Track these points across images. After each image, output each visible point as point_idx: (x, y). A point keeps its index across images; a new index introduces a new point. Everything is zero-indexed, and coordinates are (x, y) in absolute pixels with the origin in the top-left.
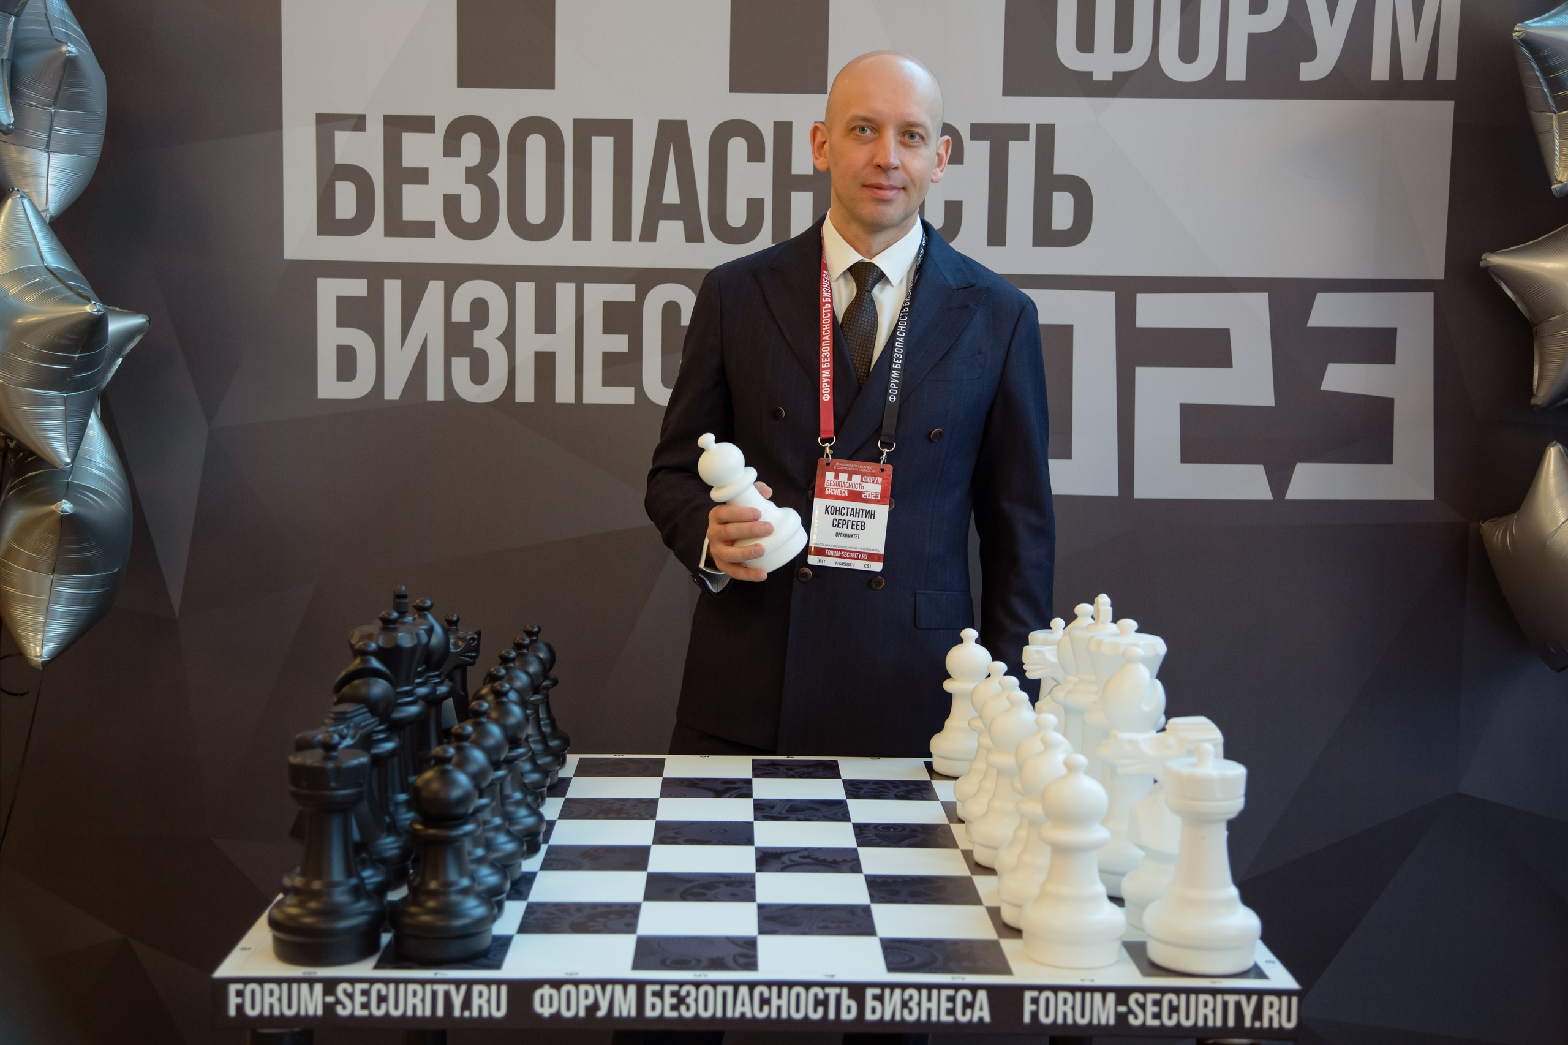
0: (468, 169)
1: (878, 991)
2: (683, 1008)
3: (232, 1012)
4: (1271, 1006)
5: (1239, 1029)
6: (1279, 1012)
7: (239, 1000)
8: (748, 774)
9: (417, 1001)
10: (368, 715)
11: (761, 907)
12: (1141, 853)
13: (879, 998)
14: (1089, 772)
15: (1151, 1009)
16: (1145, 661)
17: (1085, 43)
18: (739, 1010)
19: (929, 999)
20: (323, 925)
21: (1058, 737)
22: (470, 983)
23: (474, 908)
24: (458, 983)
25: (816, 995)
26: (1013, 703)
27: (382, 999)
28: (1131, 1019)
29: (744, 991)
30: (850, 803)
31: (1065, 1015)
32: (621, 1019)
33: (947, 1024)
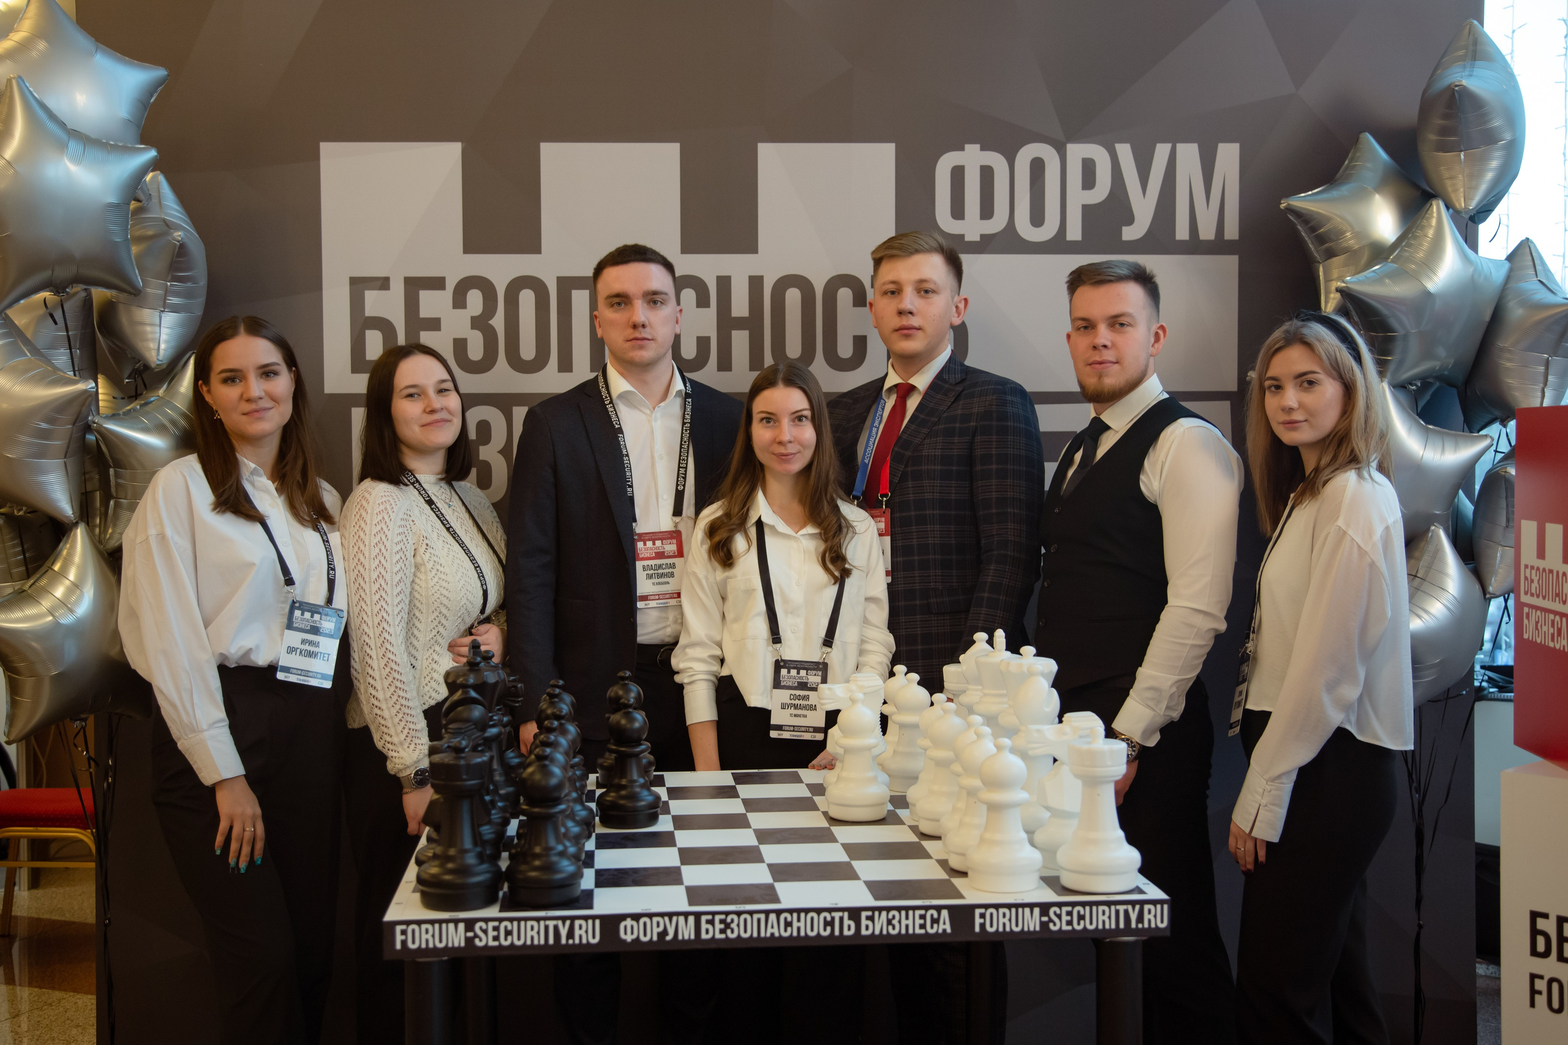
1: (869, 913)
2: (729, 931)
3: (398, 946)
4: (1150, 912)
5: (1128, 930)
6: (1155, 916)
7: (403, 937)
9: (534, 933)
10: (475, 730)
11: (770, 866)
12: (1048, 814)
13: (871, 918)
14: (1013, 751)
15: (1065, 918)
16: (1043, 675)
17: (958, 211)
18: (770, 931)
19: (907, 918)
20: (459, 881)
21: (987, 730)
22: (573, 919)
23: (567, 866)
24: (564, 919)
25: (825, 918)
26: (945, 711)
27: (508, 933)
28: (1051, 925)
29: (773, 917)
30: (817, 799)
31: (1004, 925)
32: (683, 940)
33: (920, 936)
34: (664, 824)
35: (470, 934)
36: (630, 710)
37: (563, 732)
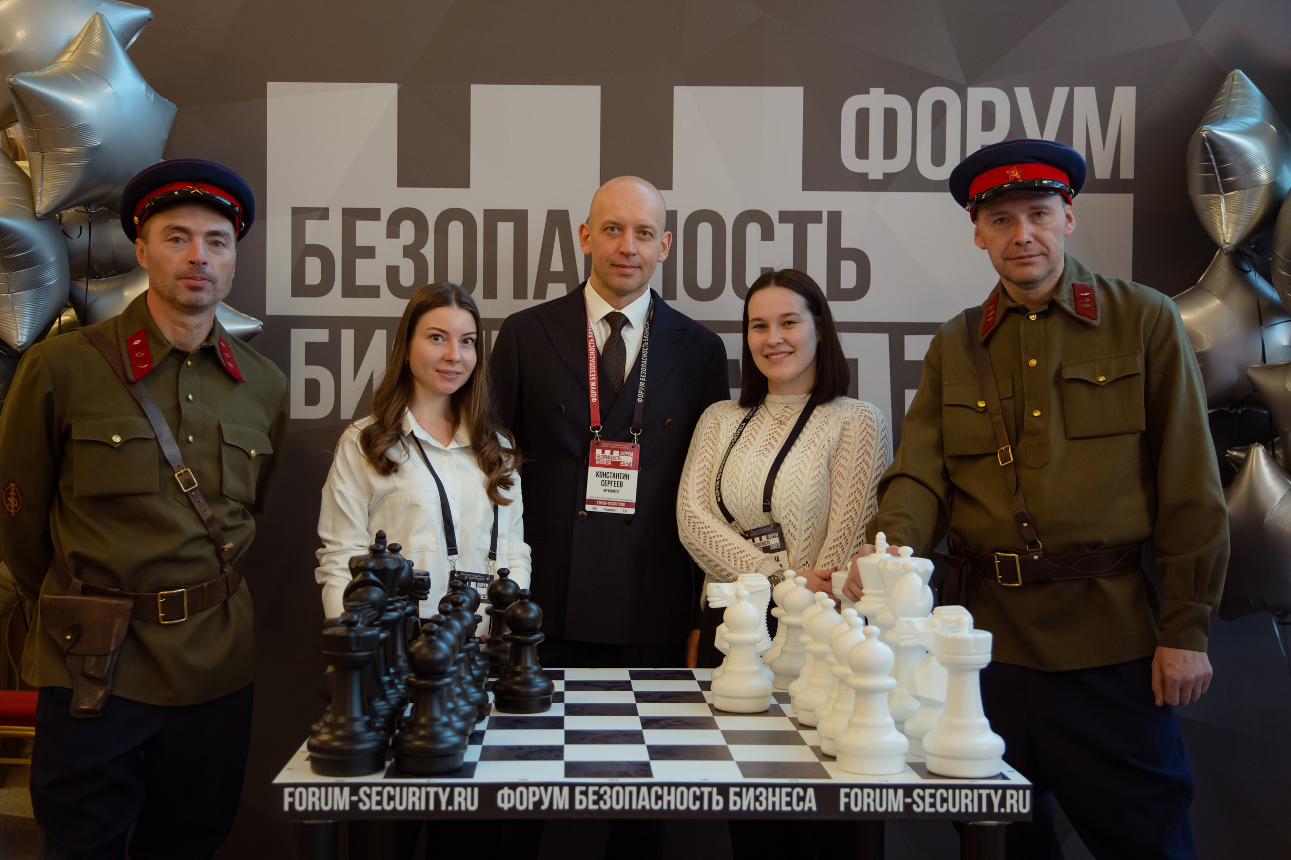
0: (404, 246)
1: (738, 789)
2: (602, 803)
3: (286, 808)
4: (1012, 797)
5: (990, 814)
6: (1018, 801)
7: (291, 799)
8: (628, 678)
9: (416, 799)
11: (649, 747)
12: (916, 705)
13: (739, 794)
14: (881, 638)
15: (928, 800)
16: (920, 574)
17: (862, 151)
18: (641, 803)
19: (774, 795)
20: (347, 747)
22: (452, 786)
23: (451, 738)
24: (444, 786)
25: (695, 793)
26: (824, 607)
27: (391, 798)
28: (915, 807)
29: (644, 790)
30: (705, 693)
31: (869, 805)
32: (558, 810)
33: (786, 813)
34: (556, 710)
35: (355, 798)
36: (527, 601)
37: (460, 618)
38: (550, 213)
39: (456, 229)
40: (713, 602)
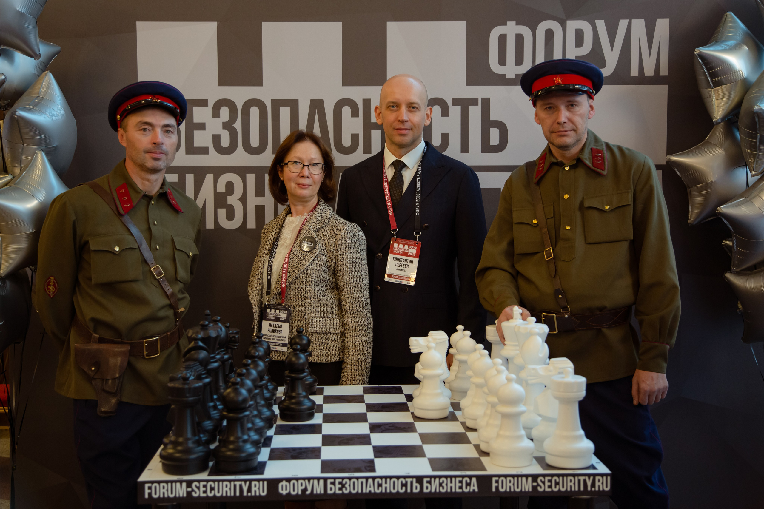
0: (223, 123)
1: (429, 479)
2: (344, 489)
3: (147, 496)
4: (599, 481)
5: (586, 492)
6: (602, 483)
7: (149, 491)
8: (362, 393)
9: (228, 489)
10: (199, 366)
11: (374, 448)
12: (540, 419)
13: (429, 482)
14: (517, 382)
15: (547, 484)
16: (540, 335)
17: (502, 61)
18: (368, 489)
19: (451, 482)
20: (184, 457)
21: (503, 368)
22: (251, 481)
23: (250, 448)
24: (245, 481)
25: (402, 482)
26: (482, 355)
27: (212, 489)
28: (539, 488)
29: (370, 481)
30: (409, 404)
31: (510, 487)
32: (317, 495)
33: (459, 493)
34: (317, 419)
35: (189, 489)
37: (256, 366)
38: (312, 101)
39: (254, 112)
40: (413, 349)
